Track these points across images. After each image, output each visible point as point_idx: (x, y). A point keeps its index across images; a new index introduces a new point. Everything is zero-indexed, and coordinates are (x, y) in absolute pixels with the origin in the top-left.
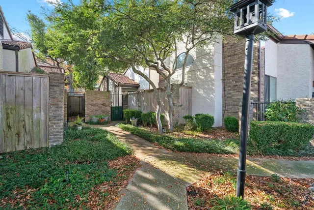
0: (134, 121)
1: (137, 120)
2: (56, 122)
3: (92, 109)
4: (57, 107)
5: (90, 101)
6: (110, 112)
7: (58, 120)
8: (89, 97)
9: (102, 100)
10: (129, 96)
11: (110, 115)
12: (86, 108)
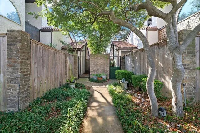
0: (124, 83)
1: (127, 82)
2: (13, 85)
3: (95, 68)
4: (14, 69)
5: (93, 62)
6: (109, 72)
7: (15, 83)
8: (92, 59)
9: (103, 61)
10: (126, 58)
11: (109, 74)
12: (90, 68)
